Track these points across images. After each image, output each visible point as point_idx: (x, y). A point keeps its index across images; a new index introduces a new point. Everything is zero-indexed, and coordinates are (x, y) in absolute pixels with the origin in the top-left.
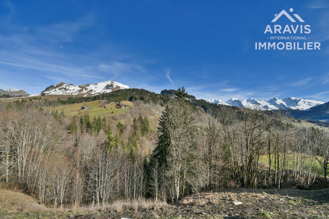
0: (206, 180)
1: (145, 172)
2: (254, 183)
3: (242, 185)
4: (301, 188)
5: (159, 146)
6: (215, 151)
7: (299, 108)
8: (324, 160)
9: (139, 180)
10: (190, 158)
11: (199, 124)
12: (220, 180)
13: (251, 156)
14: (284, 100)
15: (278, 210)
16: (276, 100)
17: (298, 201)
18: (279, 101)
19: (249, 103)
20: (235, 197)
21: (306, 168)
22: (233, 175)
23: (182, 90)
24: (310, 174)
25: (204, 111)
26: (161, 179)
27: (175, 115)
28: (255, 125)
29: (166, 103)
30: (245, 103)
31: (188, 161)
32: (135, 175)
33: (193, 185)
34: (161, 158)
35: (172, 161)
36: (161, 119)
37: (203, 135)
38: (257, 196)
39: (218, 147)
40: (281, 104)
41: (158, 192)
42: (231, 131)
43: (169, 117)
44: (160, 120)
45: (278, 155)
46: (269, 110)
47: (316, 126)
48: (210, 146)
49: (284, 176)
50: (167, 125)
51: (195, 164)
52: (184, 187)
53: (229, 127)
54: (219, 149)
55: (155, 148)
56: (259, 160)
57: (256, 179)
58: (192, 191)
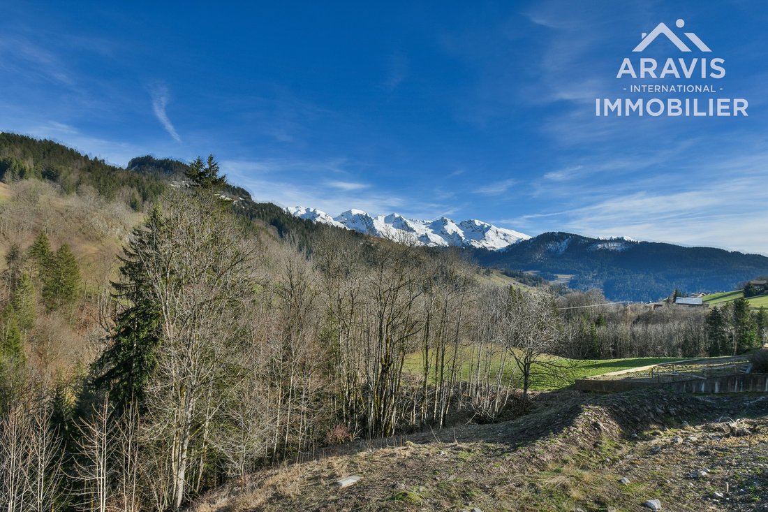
0: (272, 435)
1: (54, 440)
2: (389, 423)
3: (364, 433)
4: (481, 420)
5: (118, 347)
6: (302, 351)
7: (486, 245)
8: (524, 356)
9: (31, 471)
10: (225, 377)
11: (260, 274)
12: (309, 428)
13: (387, 356)
14: (461, 226)
15: (435, 479)
16: (445, 222)
17: (475, 451)
18: (451, 227)
19: (390, 226)
20: (345, 467)
21: (492, 376)
22: (342, 409)
23: (207, 166)
24: (500, 389)
25: (278, 236)
26: (119, 455)
27: (181, 243)
28: (401, 279)
29: (149, 199)
30: (380, 225)
31: (219, 385)
32: (13, 456)
33: (231, 457)
34: (125, 387)
35: (164, 393)
36: (131, 255)
37: (270, 306)
38: (395, 454)
39: (308, 339)
40: (455, 233)
41: (109, 501)
42: (347, 293)
43: (161, 248)
44: (127, 258)
45: (443, 350)
46: (431, 245)
47: (517, 283)
48: (289, 339)
49: (453, 398)
50: (151, 275)
51: (240, 392)
52: (202, 465)
53: (342, 284)
54: (311, 345)
55: (102, 353)
56: (404, 364)
57: (395, 412)
58: (229, 473)
